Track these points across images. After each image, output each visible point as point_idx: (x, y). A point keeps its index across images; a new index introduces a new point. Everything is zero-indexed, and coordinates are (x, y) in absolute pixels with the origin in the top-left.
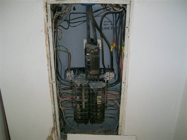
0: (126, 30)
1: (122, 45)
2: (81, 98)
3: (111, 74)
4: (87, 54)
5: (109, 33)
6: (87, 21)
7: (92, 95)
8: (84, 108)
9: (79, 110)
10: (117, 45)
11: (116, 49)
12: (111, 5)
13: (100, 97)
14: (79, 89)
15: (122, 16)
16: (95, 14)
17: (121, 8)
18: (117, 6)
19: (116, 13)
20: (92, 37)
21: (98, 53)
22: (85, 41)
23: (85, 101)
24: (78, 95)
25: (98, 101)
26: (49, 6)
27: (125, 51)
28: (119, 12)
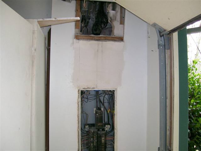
0: (115, 102)
1: (114, 110)
2: (93, 139)
3: (108, 126)
4: (97, 115)
5: (106, 105)
6: (96, 99)
7: (99, 137)
8: (95, 145)
9: (92, 147)
10: (111, 110)
11: (110, 112)
12: (107, 91)
13: (104, 138)
14: (92, 134)
15: (113, 96)
16: (100, 95)
17: (112, 92)
18: (110, 91)
19: (109, 94)
20: (99, 106)
21: (102, 114)
22: (95, 109)
23: (95, 141)
24: (92, 138)
25: (102, 141)
26: (80, 91)
27: (115, 112)
28: (111, 94)
